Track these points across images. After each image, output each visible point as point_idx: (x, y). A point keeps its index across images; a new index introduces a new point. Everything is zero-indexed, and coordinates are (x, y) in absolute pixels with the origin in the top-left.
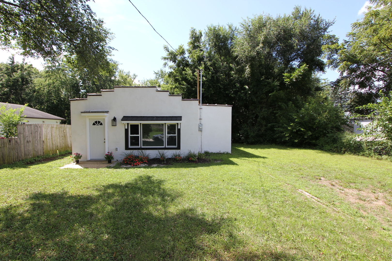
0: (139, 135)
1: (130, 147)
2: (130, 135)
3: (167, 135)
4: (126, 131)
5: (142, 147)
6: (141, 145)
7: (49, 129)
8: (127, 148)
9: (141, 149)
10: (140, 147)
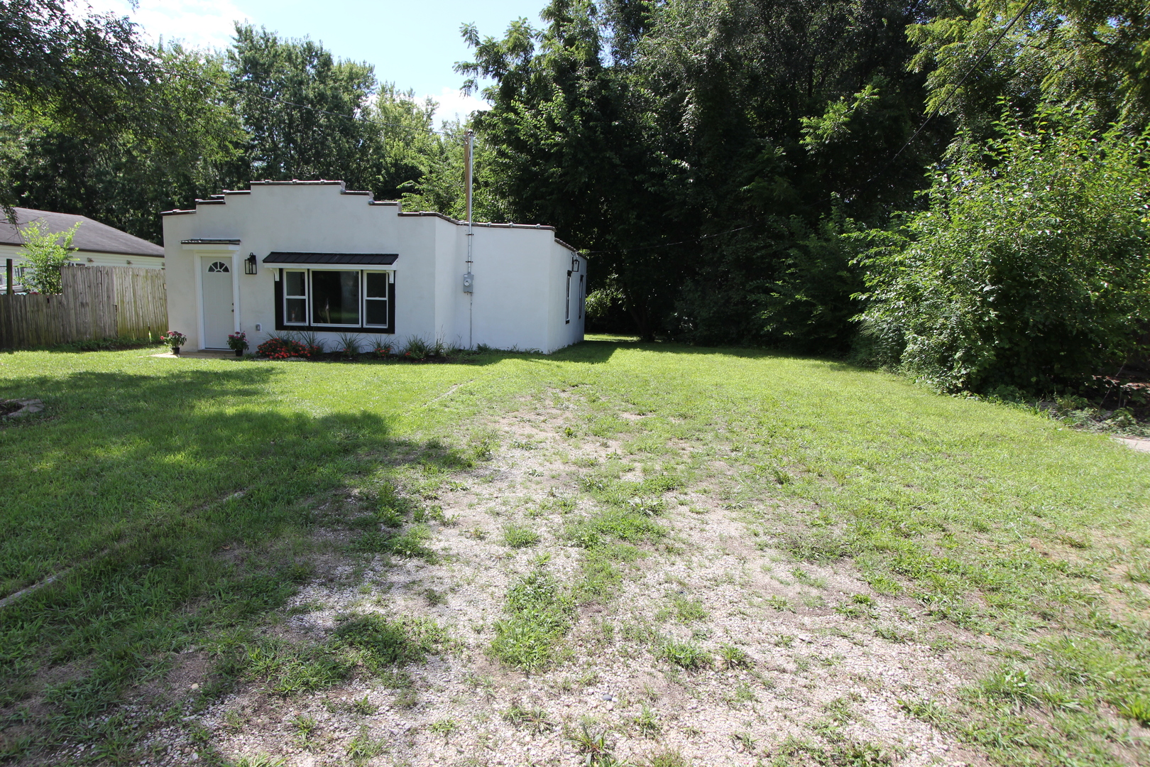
0: (306, 297)
1: (286, 323)
2: (286, 296)
3: (365, 298)
4: (278, 286)
5: (313, 324)
6: (309, 320)
7: (129, 279)
8: (279, 325)
9: (310, 328)
10: (307, 324)
